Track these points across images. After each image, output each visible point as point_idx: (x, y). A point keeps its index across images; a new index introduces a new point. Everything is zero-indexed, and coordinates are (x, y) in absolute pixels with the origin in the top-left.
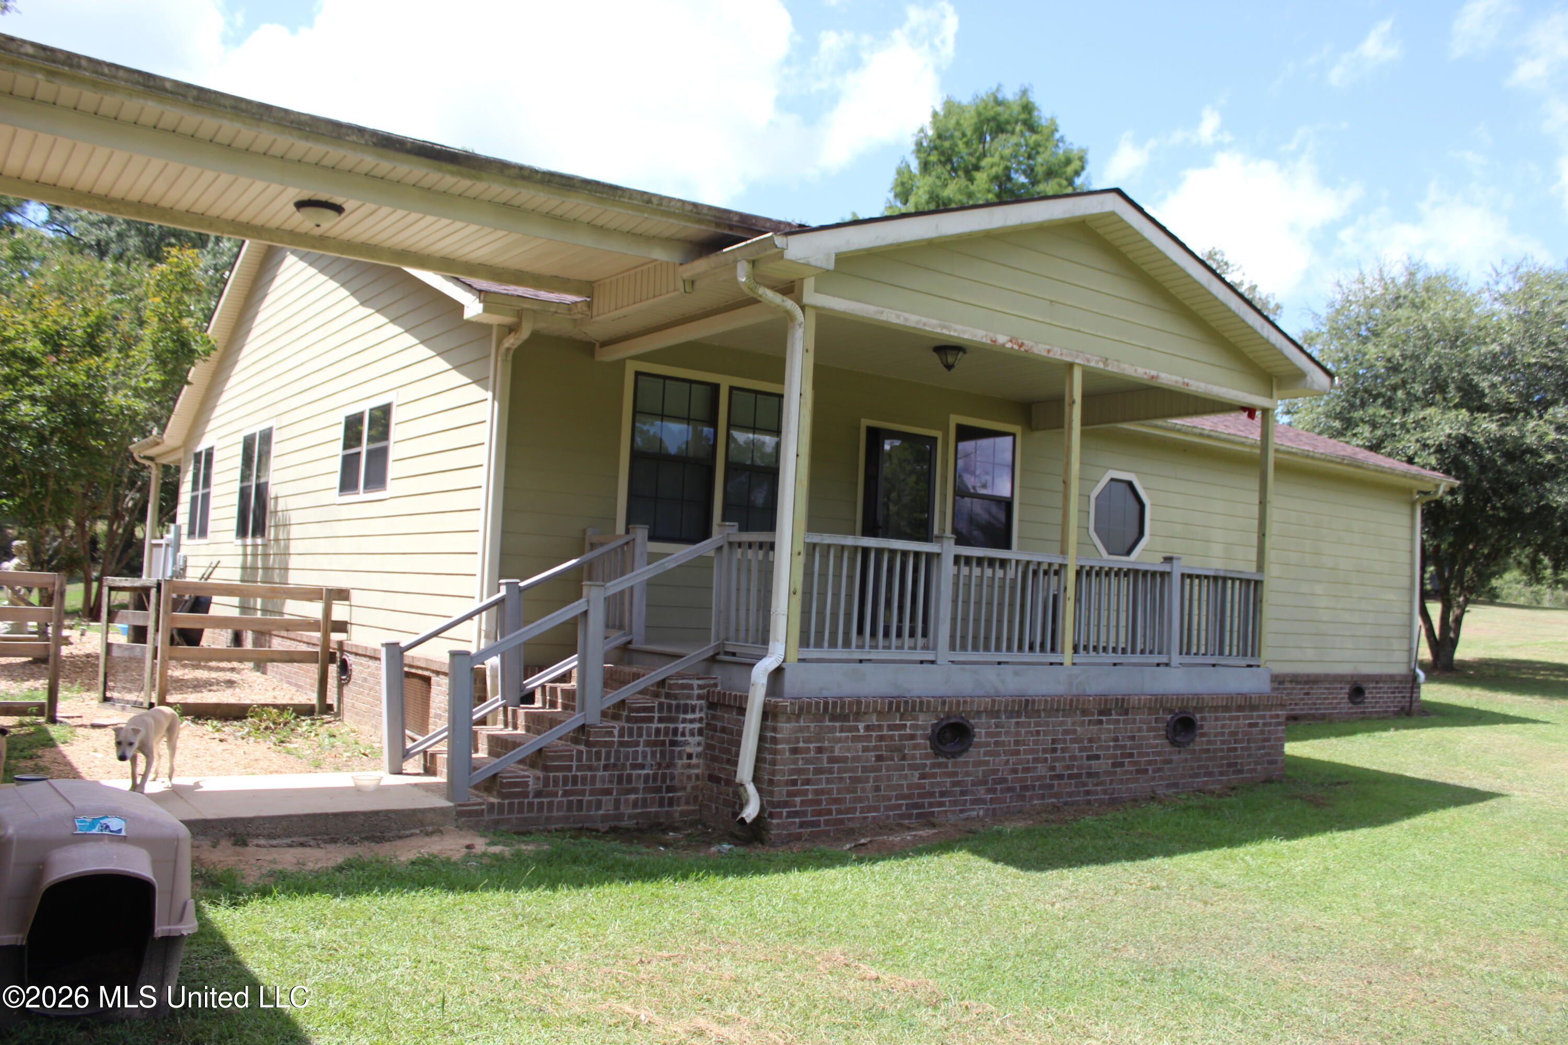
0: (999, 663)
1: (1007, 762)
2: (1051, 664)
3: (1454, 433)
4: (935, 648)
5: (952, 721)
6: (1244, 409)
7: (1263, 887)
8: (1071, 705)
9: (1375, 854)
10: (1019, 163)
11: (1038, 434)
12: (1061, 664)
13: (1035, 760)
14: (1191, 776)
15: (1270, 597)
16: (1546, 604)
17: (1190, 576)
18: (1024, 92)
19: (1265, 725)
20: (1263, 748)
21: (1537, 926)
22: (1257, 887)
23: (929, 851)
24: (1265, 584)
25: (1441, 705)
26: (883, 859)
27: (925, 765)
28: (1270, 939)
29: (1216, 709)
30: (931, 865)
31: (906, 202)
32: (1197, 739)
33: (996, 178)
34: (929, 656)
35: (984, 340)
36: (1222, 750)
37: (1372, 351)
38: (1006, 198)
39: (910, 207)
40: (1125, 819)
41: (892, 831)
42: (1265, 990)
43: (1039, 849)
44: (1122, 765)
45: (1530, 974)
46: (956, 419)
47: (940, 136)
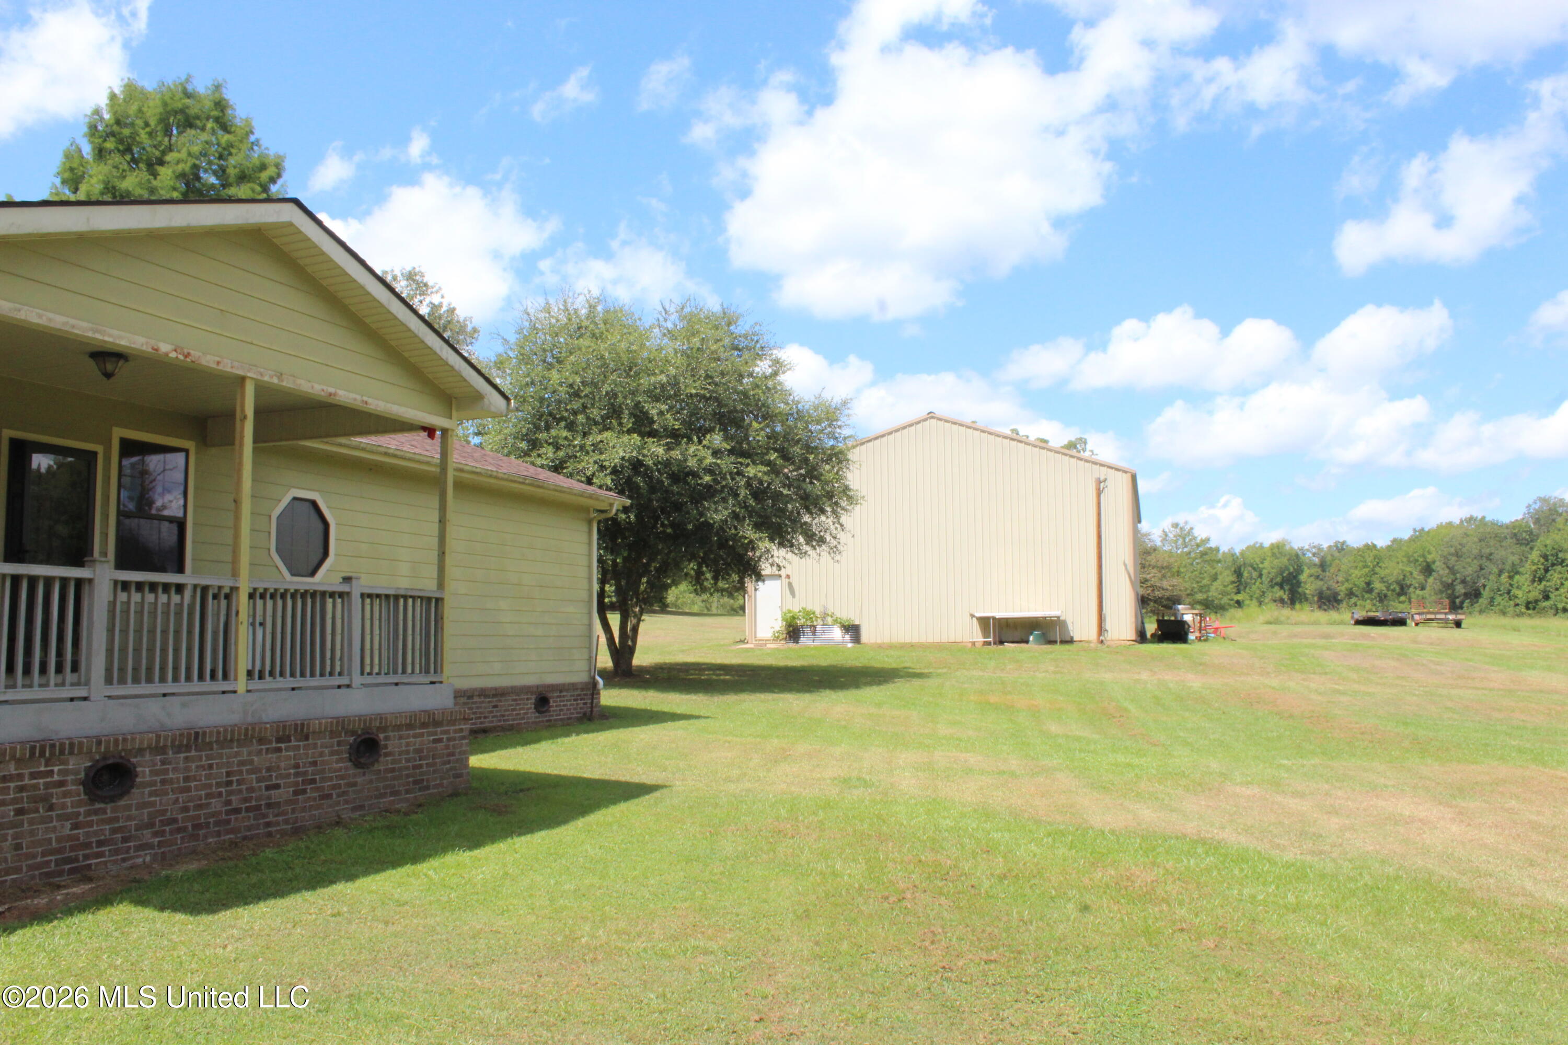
0: (165, 695)
1: (177, 800)
2: (224, 692)
3: (627, 456)
4: (87, 683)
5: (110, 761)
6: (424, 429)
7: (445, 899)
8: (246, 734)
9: (551, 854)
10: (210, 163)
11: (213, 451)
12: (235, 692)
13: (208, 796)
14: (376, 797)
15: (449, 613)
16: (714, 611)
17: (370, 596)
18: (218, 87)
19: (449, 740)
20: (449, 762)
21: (686, 900)
22: (438, 900)
23: (82, 909)
24: (446, 602)
25: (619, 708)
26: (24, 926)
27: (79, 814)
28: (449, 950)
29: (398, 728)
30: (85, 924)
31: (76, 190)
32: (382, 759)
33: (182, 176)
34: (81, 692)
35: (144, 348)
36: (407, 768)
37: (555, 376)
38: (192, 197)
39: (81, 196)
40: (307, 848)
41: (37, 892)
42: (441, 1000)
43: (212, 890)
44: (304, 791)
45: (677, 943)
46: (118, 433)
47: (118, 122)
